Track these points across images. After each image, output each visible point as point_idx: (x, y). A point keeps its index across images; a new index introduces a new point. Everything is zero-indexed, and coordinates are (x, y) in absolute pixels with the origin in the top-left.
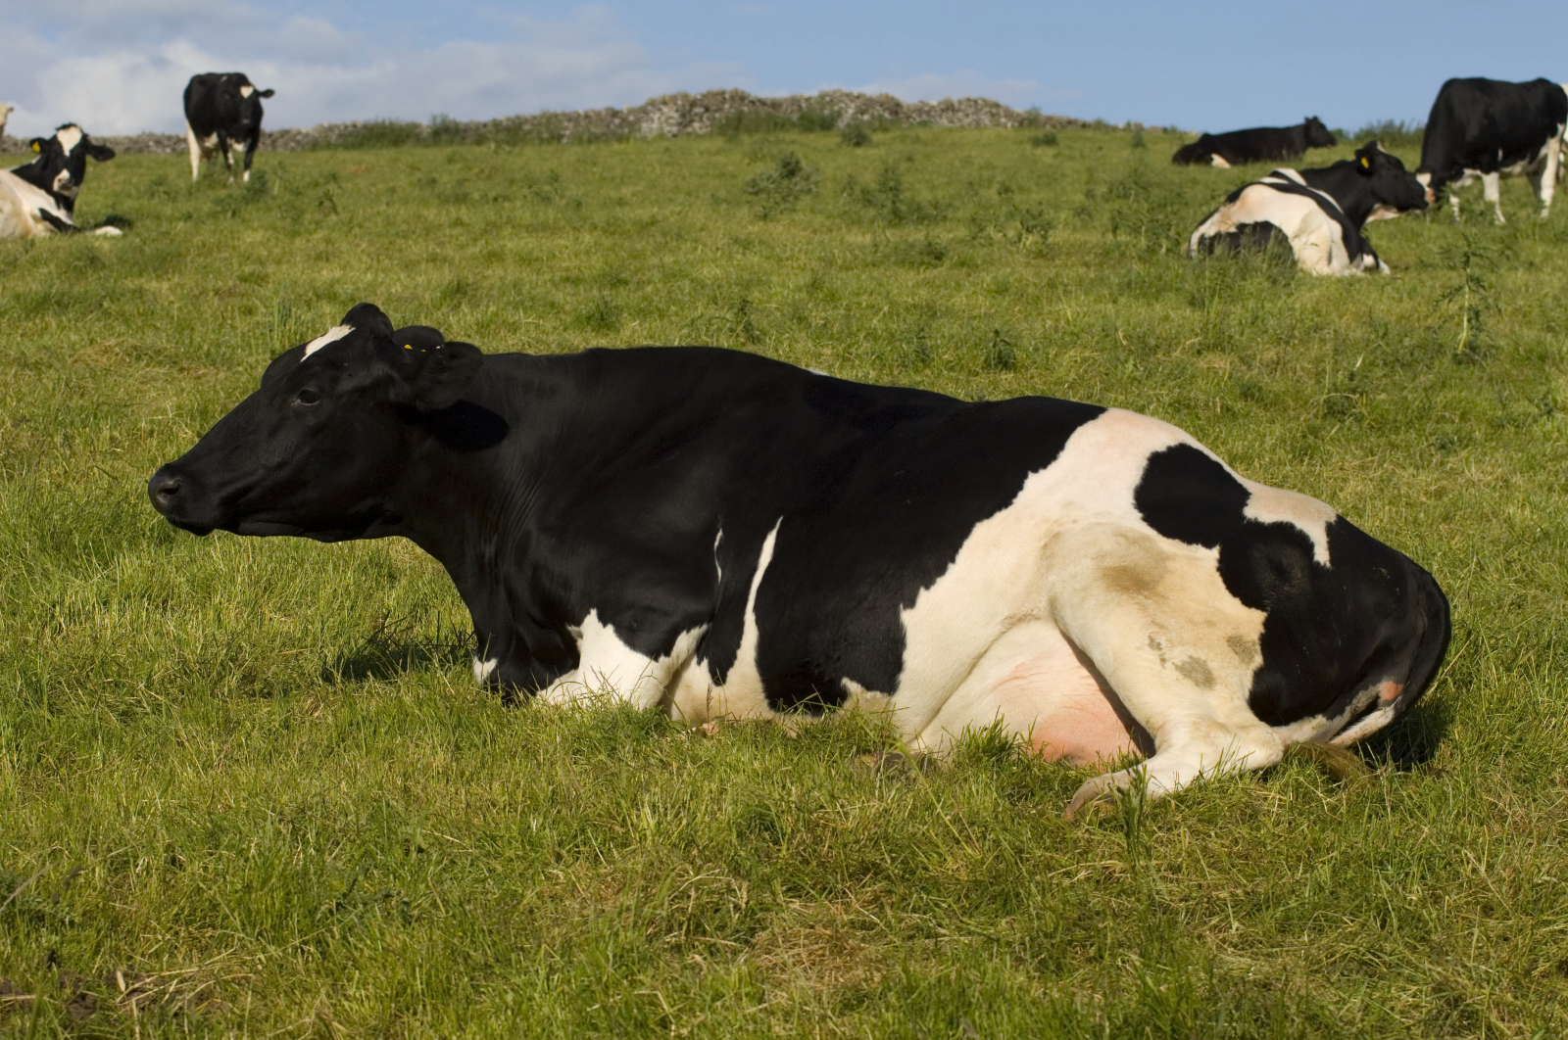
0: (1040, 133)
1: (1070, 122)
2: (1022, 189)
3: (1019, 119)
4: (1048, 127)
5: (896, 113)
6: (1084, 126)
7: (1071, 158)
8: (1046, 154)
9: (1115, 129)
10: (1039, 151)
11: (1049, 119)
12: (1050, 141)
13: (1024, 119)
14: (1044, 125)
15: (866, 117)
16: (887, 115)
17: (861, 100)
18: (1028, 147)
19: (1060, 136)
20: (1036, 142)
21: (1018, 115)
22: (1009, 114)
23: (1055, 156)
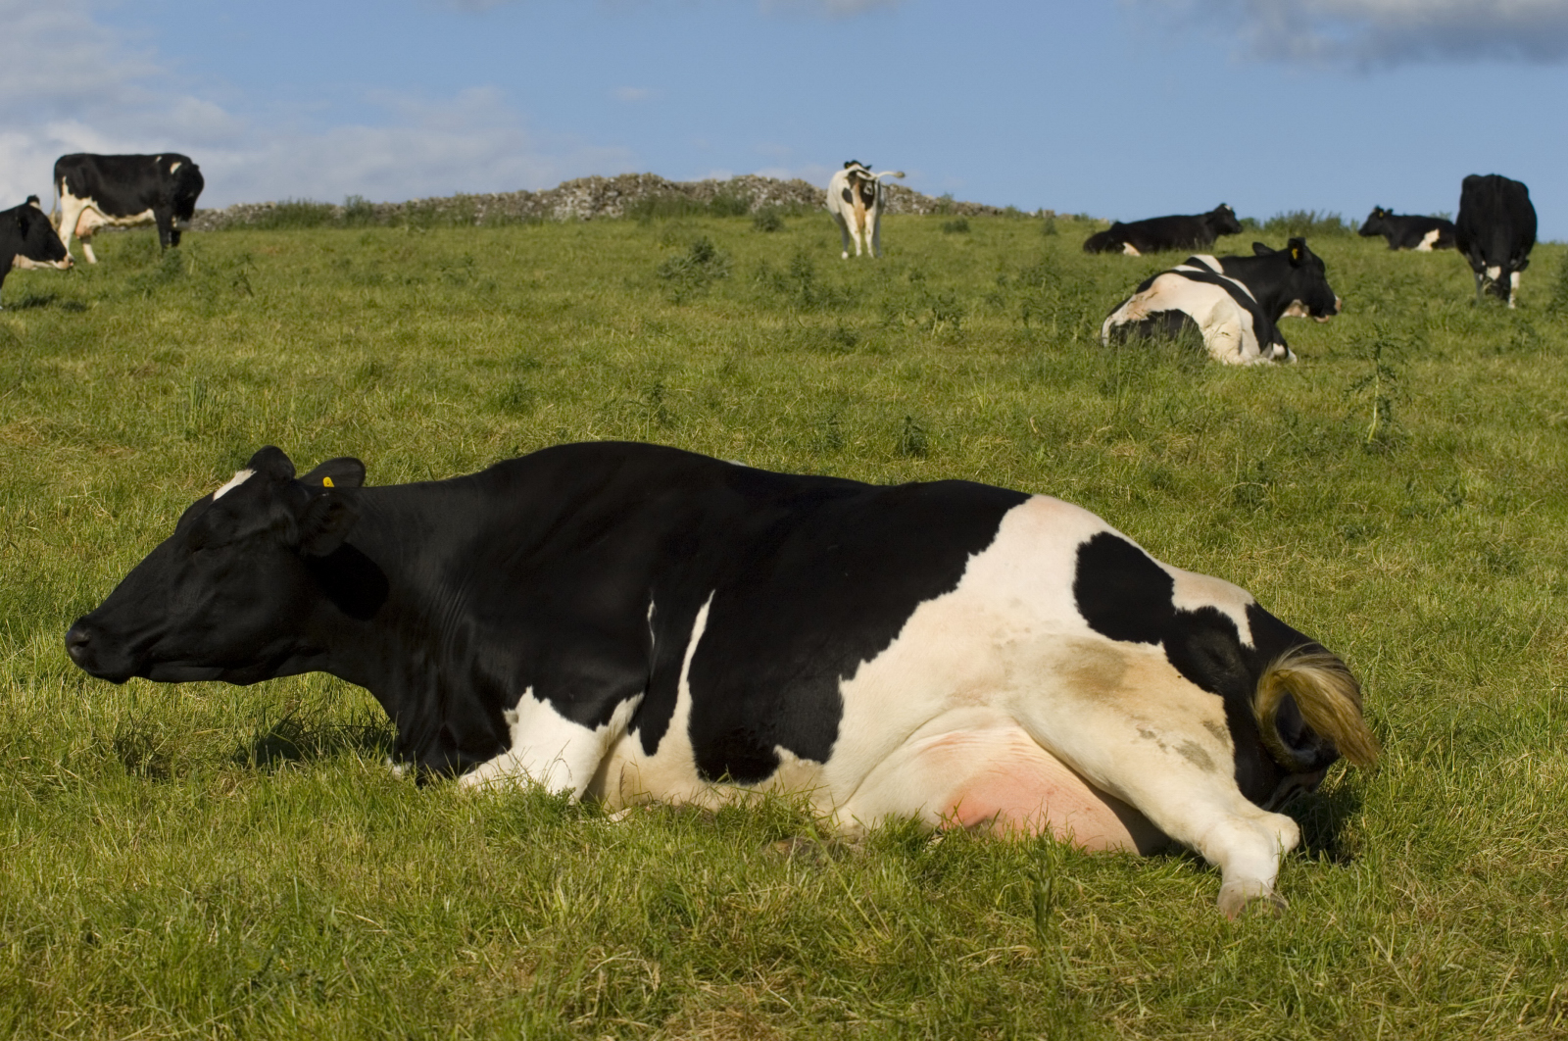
0: (952, 220)
1: (981, 209)
2: (933, 276)
3: (931, 206)
4: (960, 213)
5: (809, 198)
6: (996, 213)
7: (985, 245)
8: (958, 241)
9: (1027, 216)
10: (951, 238)
11: (961, 206)
12: (962, 228)
13: (936, 205)
14: (956, 212)
15: (778, 203)
16: (799, 200)
17: (774, 185)
18: (940, 234)
19: (972, 223)
20: (948, 229)
21: (930, 202)
22: (921, 201)
23: (967, 243)
